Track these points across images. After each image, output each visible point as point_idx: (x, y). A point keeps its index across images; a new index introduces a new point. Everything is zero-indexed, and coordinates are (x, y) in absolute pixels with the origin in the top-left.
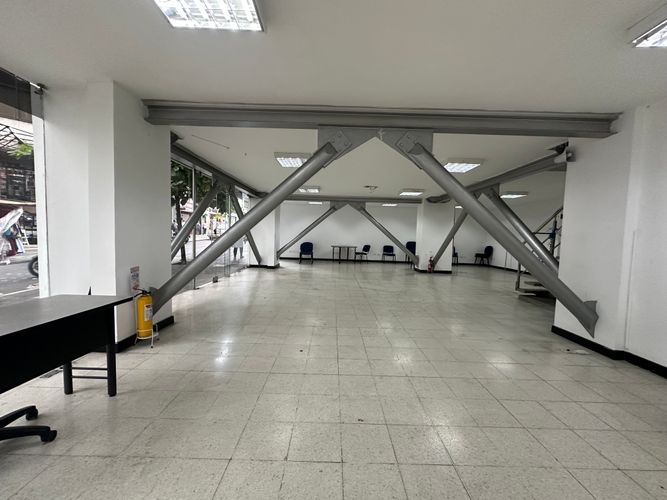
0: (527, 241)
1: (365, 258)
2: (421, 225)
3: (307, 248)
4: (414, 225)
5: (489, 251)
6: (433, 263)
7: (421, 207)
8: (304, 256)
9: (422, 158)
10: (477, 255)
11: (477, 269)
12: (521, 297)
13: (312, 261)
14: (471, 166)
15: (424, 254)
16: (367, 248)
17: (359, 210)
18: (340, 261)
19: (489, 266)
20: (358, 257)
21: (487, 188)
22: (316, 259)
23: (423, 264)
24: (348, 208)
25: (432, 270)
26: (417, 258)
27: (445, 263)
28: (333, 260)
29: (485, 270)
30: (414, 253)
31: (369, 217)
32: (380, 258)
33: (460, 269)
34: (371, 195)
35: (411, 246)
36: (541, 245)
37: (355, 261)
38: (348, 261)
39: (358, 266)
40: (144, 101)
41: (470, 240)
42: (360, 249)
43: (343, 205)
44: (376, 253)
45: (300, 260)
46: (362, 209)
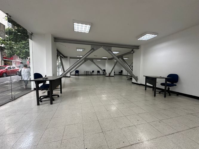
0: (128, 68)
1: (93, 74)
2: (107, 65)
3: (77, 72)
4: (105, 65)
5: (122, 71)
6: (110, 74)
7: (106, 61)
8: (76, 74)
9: (110, 52)
10: (119, 72)
11: (119, 76)
12: (128, 79)
13: (78, 75)
14: (118, 52)
15: (108, 72)
16: (93, 71)
17: (92, 61)
18: (86, 75)
19: (122, 75)
20: (91, 74)
21: (121, 57)
22: (80, 75)
23: (108, 75)
24: (89, 61)
25: (110, 76)
26: (106, 73)
27: (112, 74)
28: (84, 75)
29: (121, 76)
30: (105, 72)
31: (94, 63)
32: (96, 74)
33: (115, 76)
34: (95, 58)
35: (104, 70)
36: (131, 68)
37: (90, 75)
38: (88, 75)
39: (91, 76)
40: (54, 37)
41: (117, 69)
42: (91, 72)
43: (88, 60)
44: (95, 73)
45: (75, 75)
46: (93, 61)
